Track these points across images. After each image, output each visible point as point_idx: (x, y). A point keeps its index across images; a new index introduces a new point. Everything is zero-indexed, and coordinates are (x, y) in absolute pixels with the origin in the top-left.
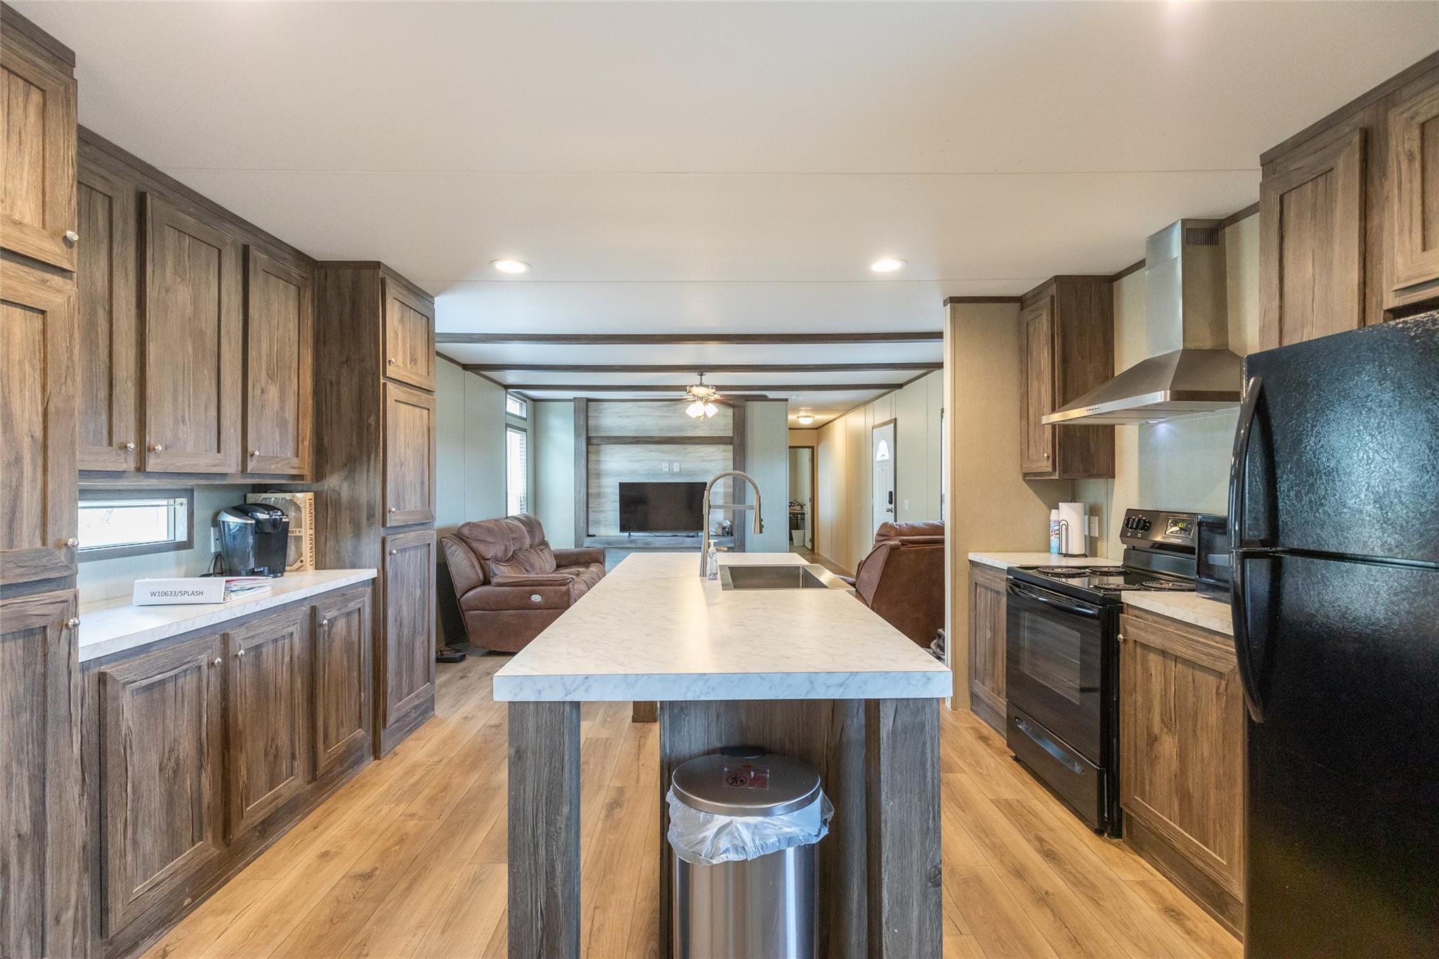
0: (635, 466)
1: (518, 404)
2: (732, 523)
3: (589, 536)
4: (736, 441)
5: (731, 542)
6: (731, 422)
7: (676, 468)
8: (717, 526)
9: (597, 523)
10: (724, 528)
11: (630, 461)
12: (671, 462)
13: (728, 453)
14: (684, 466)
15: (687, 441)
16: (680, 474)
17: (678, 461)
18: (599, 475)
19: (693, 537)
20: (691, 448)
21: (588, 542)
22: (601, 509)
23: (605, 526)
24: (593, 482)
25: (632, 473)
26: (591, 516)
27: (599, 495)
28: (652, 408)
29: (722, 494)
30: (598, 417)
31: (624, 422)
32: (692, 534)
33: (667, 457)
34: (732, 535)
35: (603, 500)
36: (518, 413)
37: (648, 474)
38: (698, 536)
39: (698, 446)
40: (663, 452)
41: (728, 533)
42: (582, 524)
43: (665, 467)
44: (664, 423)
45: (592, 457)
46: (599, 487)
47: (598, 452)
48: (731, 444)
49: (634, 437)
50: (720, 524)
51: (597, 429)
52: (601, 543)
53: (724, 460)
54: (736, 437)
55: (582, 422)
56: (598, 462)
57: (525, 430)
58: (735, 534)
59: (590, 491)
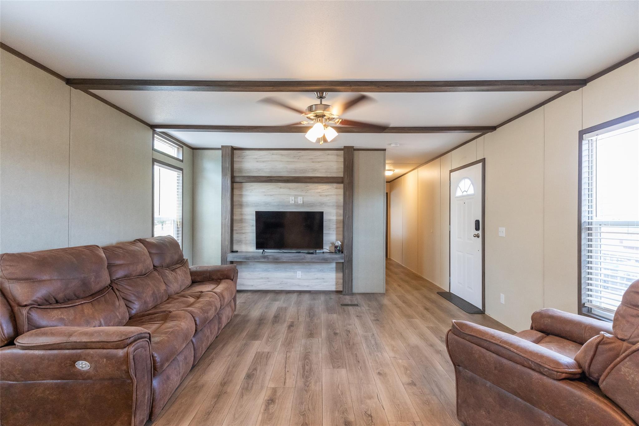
0: (269, 199)
1: (176, 149)
2: (343, 243)
3: (232, 252)
4: (346, 181)
5: (341, 258)
6: (342, 166)
7: (300, 200)
8: (331, 245)
9: (240, 242)
10: (336, 247)
11: (265, 195)
12: (296, 196)
13: (339, 190)
14: (306, 199)
15: (308, 180)
16: (303, 205)
17: (301, 196)
18: (241, 205)
19: (312, 253)
20: (311, 186)
21: (230, 257)
22: (243, 231)
23: (246, 244)
24: (236, 211)
25: (266, 204)
26: (235, 236)
27: (241, 221)
28: (282, 155)
29: (335, 221)
30: (241, 162)
31: (261, 166)
32: (311, 251)
33: (293, 192)
34: (342, 252)
35: (244, 225)
36: (175, 156)
37: (278, 205)
38: (316, 253)
39: (316, 185)
40: (290, 189)
41: (339, 251)
42: (228, 243)
43: (292, 200)
44: (292, 166)
45: (236, 192)
46: (241, 214)
47: (241, 188)
48: (342, 182)
49: (268, 177)
50: (333, 244)
51: (240, 170)
52: (240, 258)
53: (337, 195)
54: (346, 177)
55: (228, 165)
56: (241, 196)
57: (181, 169)
58: (345, 251)
59: (235, 218)
